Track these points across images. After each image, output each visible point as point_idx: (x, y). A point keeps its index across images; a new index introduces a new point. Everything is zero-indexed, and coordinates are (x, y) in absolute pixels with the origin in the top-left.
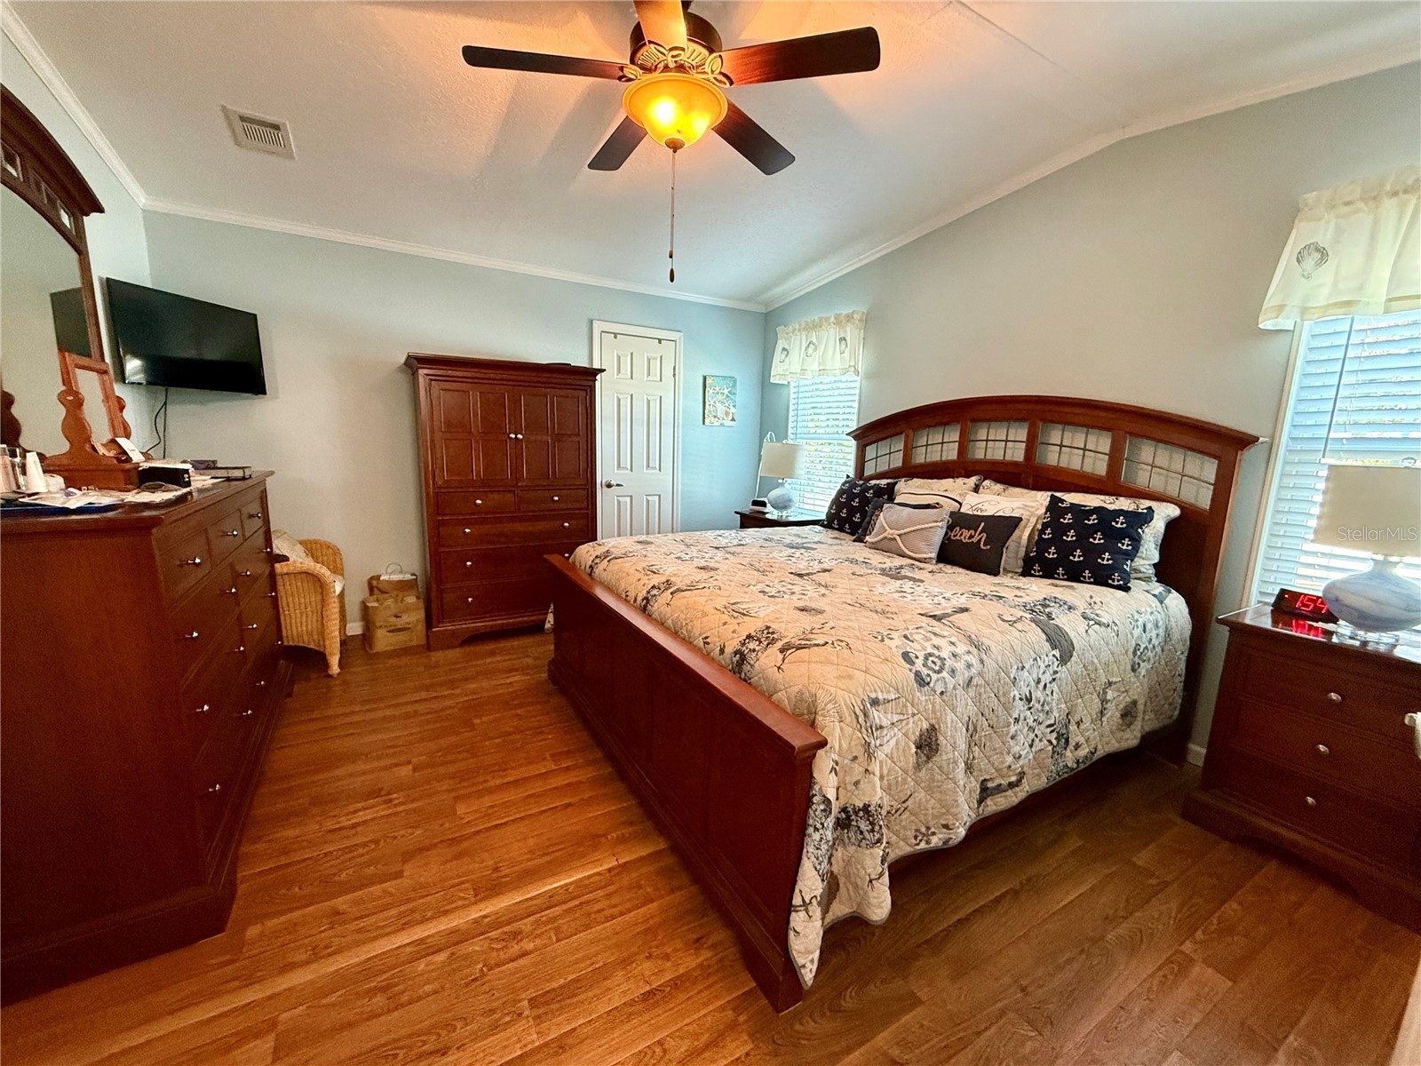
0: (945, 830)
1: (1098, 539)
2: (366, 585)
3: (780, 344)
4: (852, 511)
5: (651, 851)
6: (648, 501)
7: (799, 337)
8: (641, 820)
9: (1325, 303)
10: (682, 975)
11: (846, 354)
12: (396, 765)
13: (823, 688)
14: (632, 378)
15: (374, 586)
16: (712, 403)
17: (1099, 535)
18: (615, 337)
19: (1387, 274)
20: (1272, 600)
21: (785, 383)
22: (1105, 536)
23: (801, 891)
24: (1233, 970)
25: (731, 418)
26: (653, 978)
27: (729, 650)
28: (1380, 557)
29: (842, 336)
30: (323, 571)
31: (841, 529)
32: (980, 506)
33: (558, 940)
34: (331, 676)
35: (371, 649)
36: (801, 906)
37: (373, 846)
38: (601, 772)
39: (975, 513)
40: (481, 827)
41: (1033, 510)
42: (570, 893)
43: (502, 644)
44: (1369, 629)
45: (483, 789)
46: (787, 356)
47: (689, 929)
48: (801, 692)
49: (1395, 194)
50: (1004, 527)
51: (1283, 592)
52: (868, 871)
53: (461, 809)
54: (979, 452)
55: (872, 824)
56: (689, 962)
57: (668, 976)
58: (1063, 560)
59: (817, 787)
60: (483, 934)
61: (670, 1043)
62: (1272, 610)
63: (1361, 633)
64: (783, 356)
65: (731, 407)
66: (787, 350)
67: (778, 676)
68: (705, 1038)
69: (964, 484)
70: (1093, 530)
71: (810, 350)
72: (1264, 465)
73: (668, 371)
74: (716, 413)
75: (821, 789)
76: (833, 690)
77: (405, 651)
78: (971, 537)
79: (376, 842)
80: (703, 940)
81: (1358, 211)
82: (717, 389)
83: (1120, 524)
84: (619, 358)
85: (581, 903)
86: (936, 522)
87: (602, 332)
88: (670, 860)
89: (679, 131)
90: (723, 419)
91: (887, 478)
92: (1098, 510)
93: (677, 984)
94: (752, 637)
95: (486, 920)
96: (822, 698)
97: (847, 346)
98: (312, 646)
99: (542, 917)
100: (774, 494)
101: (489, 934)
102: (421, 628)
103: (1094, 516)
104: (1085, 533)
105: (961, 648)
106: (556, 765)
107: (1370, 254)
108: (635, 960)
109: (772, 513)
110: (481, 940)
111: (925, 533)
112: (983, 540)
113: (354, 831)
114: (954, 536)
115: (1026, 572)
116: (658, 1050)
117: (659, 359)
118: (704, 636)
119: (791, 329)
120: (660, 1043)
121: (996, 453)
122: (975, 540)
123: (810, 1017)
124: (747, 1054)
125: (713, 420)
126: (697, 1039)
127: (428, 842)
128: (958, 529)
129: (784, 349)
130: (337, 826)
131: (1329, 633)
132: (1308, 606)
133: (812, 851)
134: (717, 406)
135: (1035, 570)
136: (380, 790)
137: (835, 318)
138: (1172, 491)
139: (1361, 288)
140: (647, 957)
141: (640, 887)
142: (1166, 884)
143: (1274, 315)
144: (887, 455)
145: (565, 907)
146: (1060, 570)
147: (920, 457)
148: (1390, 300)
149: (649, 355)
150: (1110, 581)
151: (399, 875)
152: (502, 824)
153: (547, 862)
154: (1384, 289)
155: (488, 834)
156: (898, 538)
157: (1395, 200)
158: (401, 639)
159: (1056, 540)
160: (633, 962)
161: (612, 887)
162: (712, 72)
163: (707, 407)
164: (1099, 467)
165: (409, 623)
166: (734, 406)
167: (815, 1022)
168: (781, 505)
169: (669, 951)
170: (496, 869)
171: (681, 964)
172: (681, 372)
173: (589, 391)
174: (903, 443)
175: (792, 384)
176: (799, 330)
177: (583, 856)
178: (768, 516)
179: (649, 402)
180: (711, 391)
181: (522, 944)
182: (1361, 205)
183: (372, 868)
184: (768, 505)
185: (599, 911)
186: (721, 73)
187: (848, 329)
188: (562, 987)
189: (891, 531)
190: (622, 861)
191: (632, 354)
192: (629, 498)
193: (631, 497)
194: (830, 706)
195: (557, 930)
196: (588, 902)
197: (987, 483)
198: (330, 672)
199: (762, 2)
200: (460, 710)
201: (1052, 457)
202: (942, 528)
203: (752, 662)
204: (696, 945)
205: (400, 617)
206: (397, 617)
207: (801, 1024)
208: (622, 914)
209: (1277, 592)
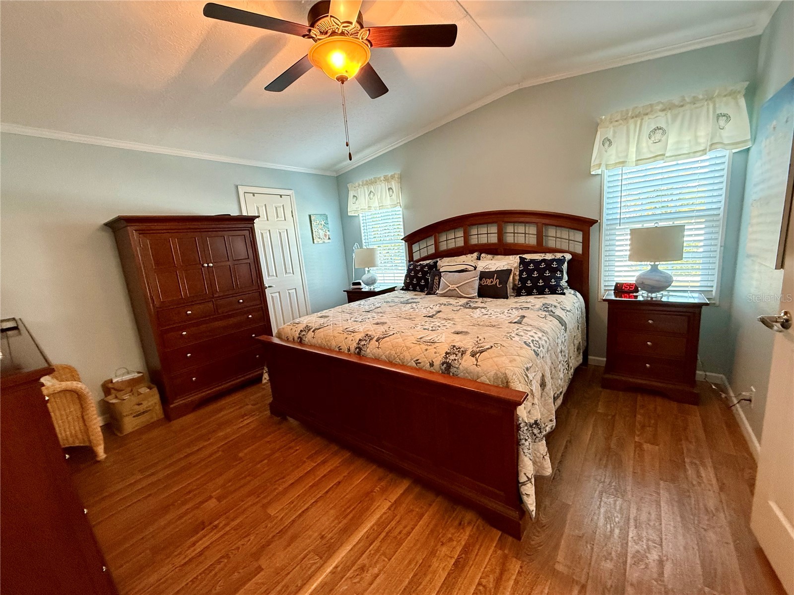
0: (551, 422)
1: (547, 274)
2: (101, 389)
3: (351, 194)
4: (419, 279)
5: (405, 488)
6: (289, 293)
7: (363, 189)
8: (386, 474)
9: (614, 162)
10: (465, 545)
11: (394, 196)
12: (202, 502)
13: (508, 369)
14: (268, 220)
15: (108, 388)
16: (316, 230)
17: (547, 272)
18: (254, 196)
19: (634, 150)
20: (613, 288)
21: (357, 215)
22: (550, 272)
23: (525, 474)
24: (654, 441)
25: (328, 238)
26: (452, 553)
27: (437, 363)
28: (653, 263)
29: (389, 187)
30: (79, 386)
31: (414, 290)
32: (487, 266)
33: (389, 560)
34: (99, 462)
35: (121, 432)
36: (527, 481)
37: (226, 561)
38: (345, 457)
39: (486, 270)
40: (294, 517)
41: (512, 265)
42: (377, 530)
43: (223, 402)
44: (652, 292)
45: (277, 494)
46: (356, 200)
47: (452, 521)
48: (496, 374)
49: (633, 118)
50: (504, 274)
51: (617, 284)
52: (542, 453)
53: (272, 511)
54: (474, 241)
55: (540, 429)
56: (464, 537)
57: (459, 549)
58: (535, 286)
59: (520, 419)
60: (342, 578)
61: (484, 581)
62: (614, 292)
63: (650, 294)
64: (355, 200)
65: (327, 231)
66: (356, 197)
67: (478, 369)
68: (498, 571)
69: (472, 257)
70: (545, 269)
71: (372, 196)
72: (598, 233)
73: (289, 215)
74: (320, 235)
75: (523, 419)
76: (512, 368)
77: (149, 427)
78: (492, 282)
79: (227, 556)
80: (463, 523)
81: (621, 124)
82: (318, 222)
83: (555, 265)
84: (258, 208)
85: (387, 533)
86: (475, 277)
87: (245, 193)
88: (417, 490)
89: (347, 71)
90: (324, 239)
91: (428, 260)
92: (544, 260)
93: (466, 550)
94: (449, 353)
95: (339, 569)
96: (510, 374)
97: (393, 192)
98: (77, 444)
99: (370, 551)
100: (365, 277)
101: (347, 576)
102: (158, 408)
103: (543, 264)
104: (541, 272)
105: (540, 334)
106: (315, 463)
107: (628, 142)
108: (437, 550)
109: (365, 288)
110: (344, 581)
111: (470, 284)
112: (498, 283)
113: (203, 558)
114: (483, 283)
115: (519, 295)
116: (481, 588)
117: (282, 207)
118: (415, 360)
119: (357, 184)
120: (479, 584)
121: (484, 240)
122: (494, 283)
123: (534, 535)
124: (521, 567)
125: (318, 240)
126: (495, 572)
127: (263, 542)
128: (484, 279)
129: (354, 196)
130: (187, 559)
131: (636, 297)
132: (627, 288)
133: (527, 451)
134: (319, 232)
135: (523, 293)
136: (203, 523)
137: (384, 178)
138: (565, 248)
139: (627, 156)
140: (441, 545)
141: (412, 511)
142: (614, 416)
143: (597, 168)
144: (425, 248)
145: (379, 539)
146: (535, 291)
147: (443, 247)
148: (638, 160)
149: (276, 205)
150: (557, 292)
151: (259, 569)
152: (305, 510)
153: (351, 520)
154: (634, 156)
155: (301, 519)
156: (457, 289)
157: (633, 120)
158: (144, 419)
159: (530, 277)
160: (437, 551)
161: (397, 517)
162: (362, 39)
163: (314, 232)
164: (532, 241)
165: (150, 406)
166: (328, 231)
167: (537, 536)
168: (370, 283)
169: (450, 536)
170: (322, 537)
171: (461, 540)
172: (296, 213)
173: (250, 231)
174: (433, 240)
175: (361, 215)
176: (362, 186)
177: (368, 509)
178: (363, 290)
179: (280, 233)
180: (315, 223)
181: (369, 572)
182: (621, 122)
183: (236, 574)
184: (362, 284)
185: (400, 533)
186: (367, 40)
187: (393, 183)
188: (409, 583)
189: (453, 286)
190: (393, 501)
191: (265, 205)
192: (278, 293)
193: (279, 292)
194: (514, 377)
195: (384, 554)
196: (390, 531)
197: (483, 255)
198: (99, 459)
199: (375, 1)
200: (223, 451)
201: (510, 239)
202: (477, 280)
203: (457, 366)
204: (462, 527)
205: (141, 404)
206: (139, 404)
207: (533, 541)
208: (413, 529)
209: (614, 284)
